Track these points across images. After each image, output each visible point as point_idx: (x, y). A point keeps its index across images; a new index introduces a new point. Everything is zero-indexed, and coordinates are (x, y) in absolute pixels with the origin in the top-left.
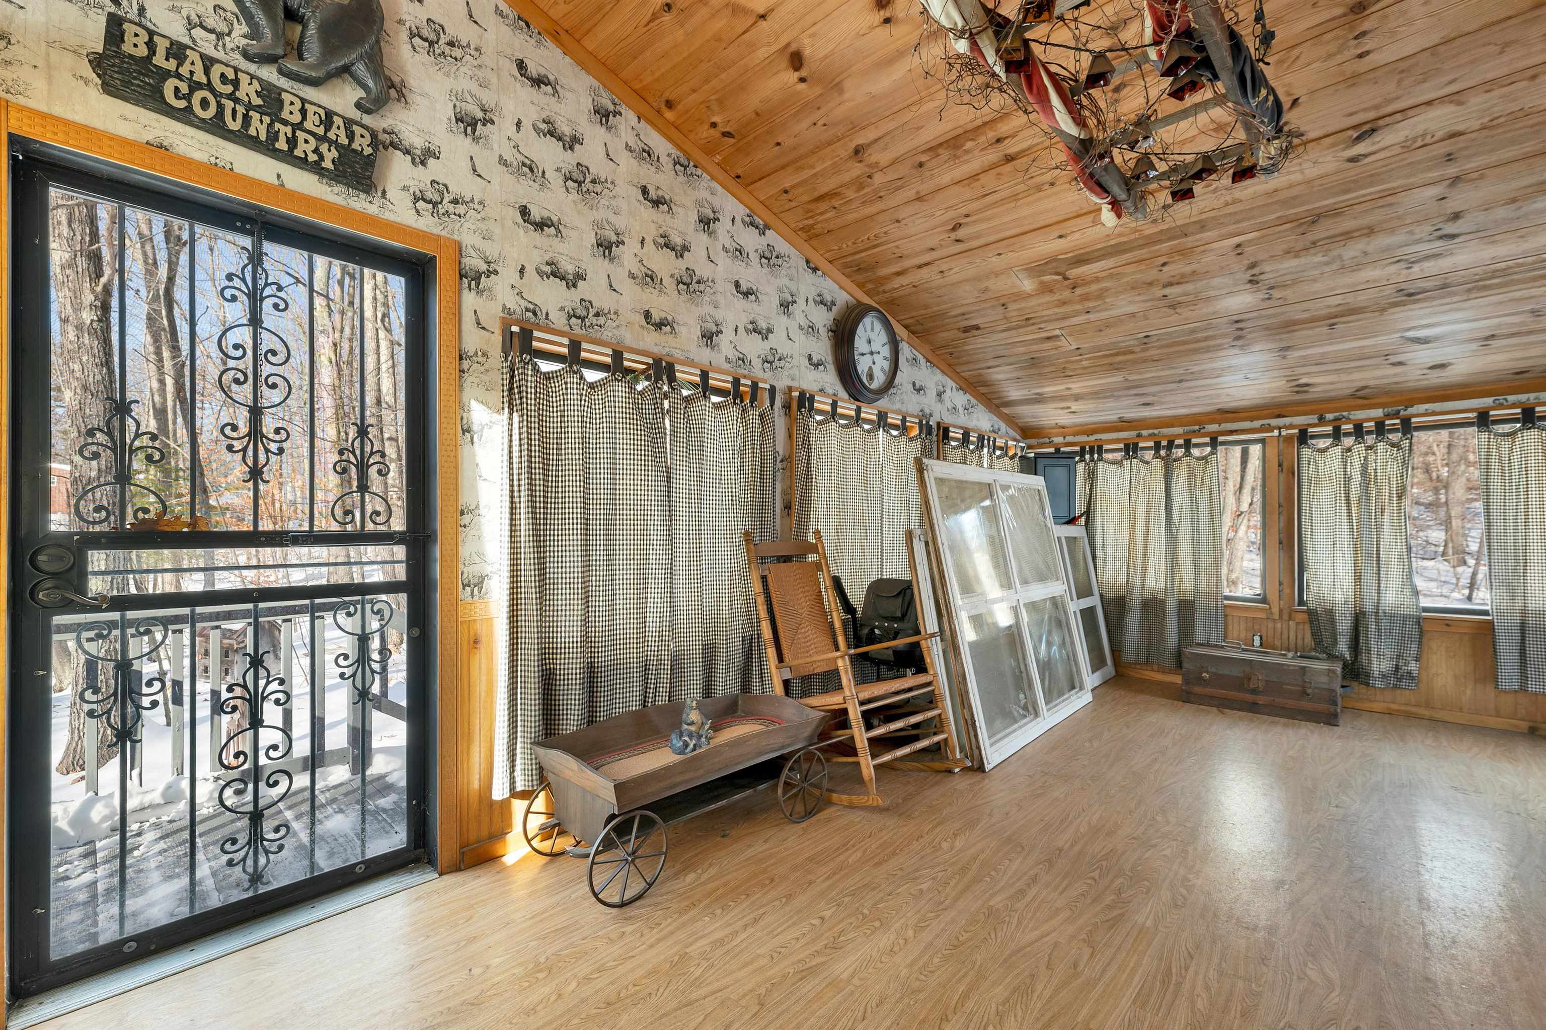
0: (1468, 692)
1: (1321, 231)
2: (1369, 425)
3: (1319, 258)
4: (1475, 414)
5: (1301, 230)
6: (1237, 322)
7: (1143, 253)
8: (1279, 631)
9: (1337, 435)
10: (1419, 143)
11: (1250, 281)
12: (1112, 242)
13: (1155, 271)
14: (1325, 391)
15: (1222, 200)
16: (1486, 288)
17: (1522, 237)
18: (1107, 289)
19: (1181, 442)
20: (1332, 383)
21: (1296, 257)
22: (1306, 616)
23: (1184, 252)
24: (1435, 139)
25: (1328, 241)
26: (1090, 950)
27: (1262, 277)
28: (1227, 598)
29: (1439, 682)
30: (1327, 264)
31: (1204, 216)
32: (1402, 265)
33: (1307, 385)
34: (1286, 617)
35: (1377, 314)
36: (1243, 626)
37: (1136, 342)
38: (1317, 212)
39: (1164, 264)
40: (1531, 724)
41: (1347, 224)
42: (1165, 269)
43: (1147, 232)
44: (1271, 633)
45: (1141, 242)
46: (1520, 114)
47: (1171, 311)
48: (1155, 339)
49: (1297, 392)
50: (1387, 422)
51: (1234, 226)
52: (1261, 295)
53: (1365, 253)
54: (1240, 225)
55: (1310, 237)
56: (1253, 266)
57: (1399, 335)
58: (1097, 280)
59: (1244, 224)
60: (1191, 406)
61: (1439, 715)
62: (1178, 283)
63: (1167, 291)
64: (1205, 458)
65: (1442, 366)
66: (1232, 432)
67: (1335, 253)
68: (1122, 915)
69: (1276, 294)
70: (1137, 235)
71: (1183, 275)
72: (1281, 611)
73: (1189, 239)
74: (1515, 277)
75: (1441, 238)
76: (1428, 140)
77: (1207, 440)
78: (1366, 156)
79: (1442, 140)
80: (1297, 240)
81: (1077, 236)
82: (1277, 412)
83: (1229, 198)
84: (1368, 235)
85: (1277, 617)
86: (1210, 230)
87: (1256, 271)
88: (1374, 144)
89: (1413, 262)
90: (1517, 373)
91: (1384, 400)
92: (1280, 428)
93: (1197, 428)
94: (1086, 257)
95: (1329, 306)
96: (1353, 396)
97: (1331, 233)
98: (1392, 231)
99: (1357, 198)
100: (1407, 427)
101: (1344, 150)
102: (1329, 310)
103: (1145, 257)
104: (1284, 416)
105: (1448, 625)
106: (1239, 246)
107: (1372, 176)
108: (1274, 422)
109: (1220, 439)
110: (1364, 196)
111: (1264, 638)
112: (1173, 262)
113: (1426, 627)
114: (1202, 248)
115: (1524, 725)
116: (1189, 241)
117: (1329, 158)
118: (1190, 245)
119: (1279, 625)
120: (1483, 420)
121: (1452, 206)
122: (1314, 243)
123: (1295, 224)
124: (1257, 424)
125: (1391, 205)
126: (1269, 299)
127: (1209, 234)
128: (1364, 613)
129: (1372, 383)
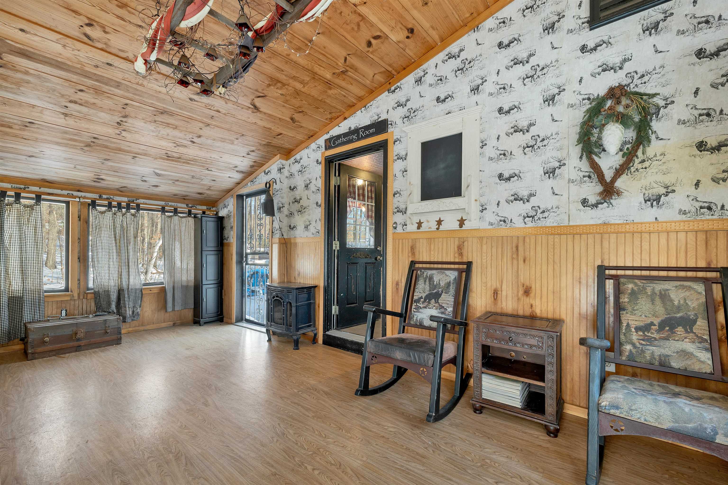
0: (156, 315)
1: (160, 118)
2: (124, 204)
3: (152, 128)
4: (161, 207)
5: (155, 113)
6: (94, 138)
7: (74, 78)
8: (77, 306)
9: (110, 206)
10: (209, 107)
11: (118, 123)
12: (59, 60)
13: (73, 91)
14: (108, 184)
15: (137, 81)
16: (188, 163)
17: (207, 152)
18: (28, 82)
19: (13, 193)
20: (114, 182)
21: (145, 123)
22: (93, 295)
23: (97, 91)
24: (214, 109)
25: (160, 123)
26: (201, 479)
27: (125, 124)
28: (46, 292)
29: (146, 314)
30: (153, 131)
31: (123, 82)
32: (175, 145)
33: (102, 179)
34: (81, 297)
35: (153, 159)
36: (54, 307)
37: (19, 123)
38: (166, 110)
39: (81, 91)
40: (174, 322)
41: (171, 120)
42: (79, 93)
43: (87, 69)
44: (72, 307)
45: (79, 71)
46: (233, 116)
47: (62, 116)
48: (36, 126)
49: (95, 181)
50: (131, 204)
51: (132, 95)
52: (117, 132)
53: (168, 135)
54: (134, 96)
55: (157, 118)
56: (125, 116)
57: (153, 170)
58: (27, 73)
59: (137, 97)
60: (25, 172)
61: (148, 327)
62: (80, 104)
63: (69, 105)
64: (31, 207)
65: (157, 186)
66: (49, 194)
67: (159, 129)
68: (186, 457)
69: (124, 134)
70: (79, 66)
71: (87, 102)
72: (79, 294)
73: (107, 87)
74: (197, 163)
75: (191, 141)
76: (212, 108)
77: (34, 196)
78: (195, 101)
79: (215, 111)
80: (150, 116)
81: (36, 38)
82: (78, 188)
83: (140, 82)
84: (174, 129)
85: (76, 297)
86: (120, 90)
87: (124, 120)
88: (200, 99)
89: (178, 146)
90: (175, 195)
91: (129, 194)
92: (79, 198)
93: (22, 186)
94: (31, 55)
95: (139, 149)
96: (118, 190)
97: (163, 121)
98: (181, 131)
99: (182, 113)
100: (138, 208)
101: (192, 94)
102: (138, 151)
103: (73, 80)
104: (81, 192)
105: (151, 290)
106: (126, 104)
107: (191, 109)
108: (75, 193)
109: (43, 197)
110: (184, 114)
111: (68, 311)
112: (87, 92)
113: (144, 292)
114: (109, 95)
115: (171, 323)
116: (105, 88)
117: (186, 94)
118: (104, 90)
119: (77, 302)
120: (163, 210)
121: (201, 133)
122: (155, 121)
123: (155, 109)
124: (65, 192)
125: (188, 122)
126: (119, 134)
127: (119, 91)
128: (123, 290)
129: (129, 186)
